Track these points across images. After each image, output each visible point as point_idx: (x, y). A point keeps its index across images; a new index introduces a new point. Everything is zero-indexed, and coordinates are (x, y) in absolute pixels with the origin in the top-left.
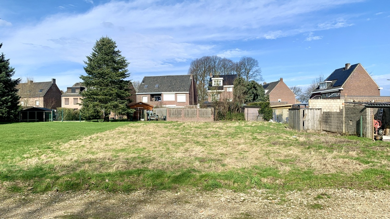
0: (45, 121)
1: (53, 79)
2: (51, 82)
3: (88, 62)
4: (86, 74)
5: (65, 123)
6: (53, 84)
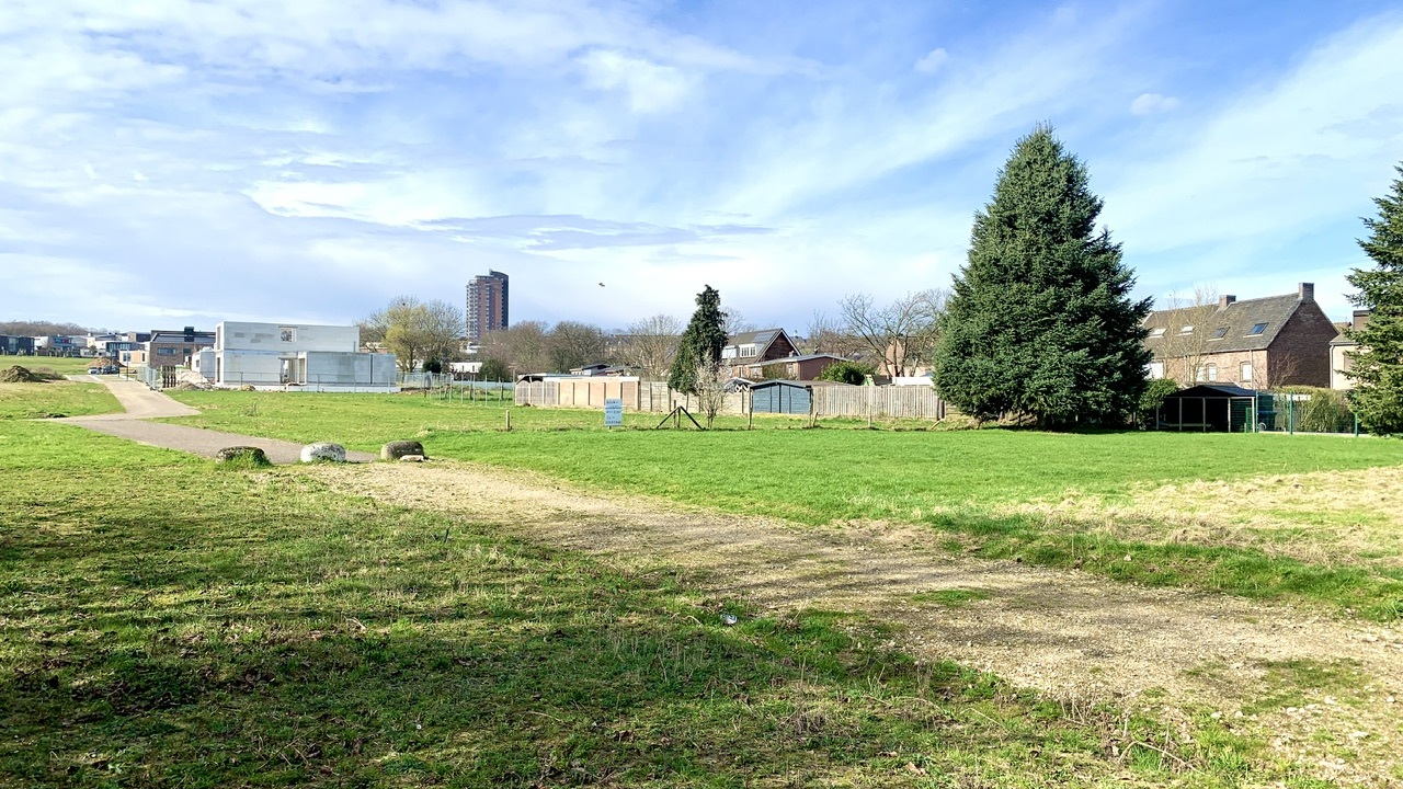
1: (1305, 285)
2: (1297, 296)
3: (1378, 219)
4: (1371, 265)
5: (1299, 439)
6: (1302, 304)
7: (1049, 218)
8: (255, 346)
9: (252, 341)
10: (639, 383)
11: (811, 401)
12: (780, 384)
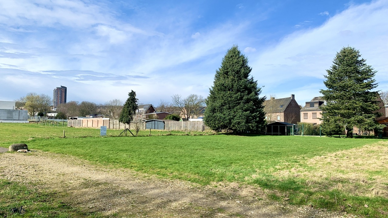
0: (287, 135)
1: (293, 95)
2: (291, 98)
3: (328, 76)
4: (326, 89)
5: (306, 138)
6: (292, 100)
7: (238, 72)
10: (109, 120)
11: (164, 126)
12: (155, 121)
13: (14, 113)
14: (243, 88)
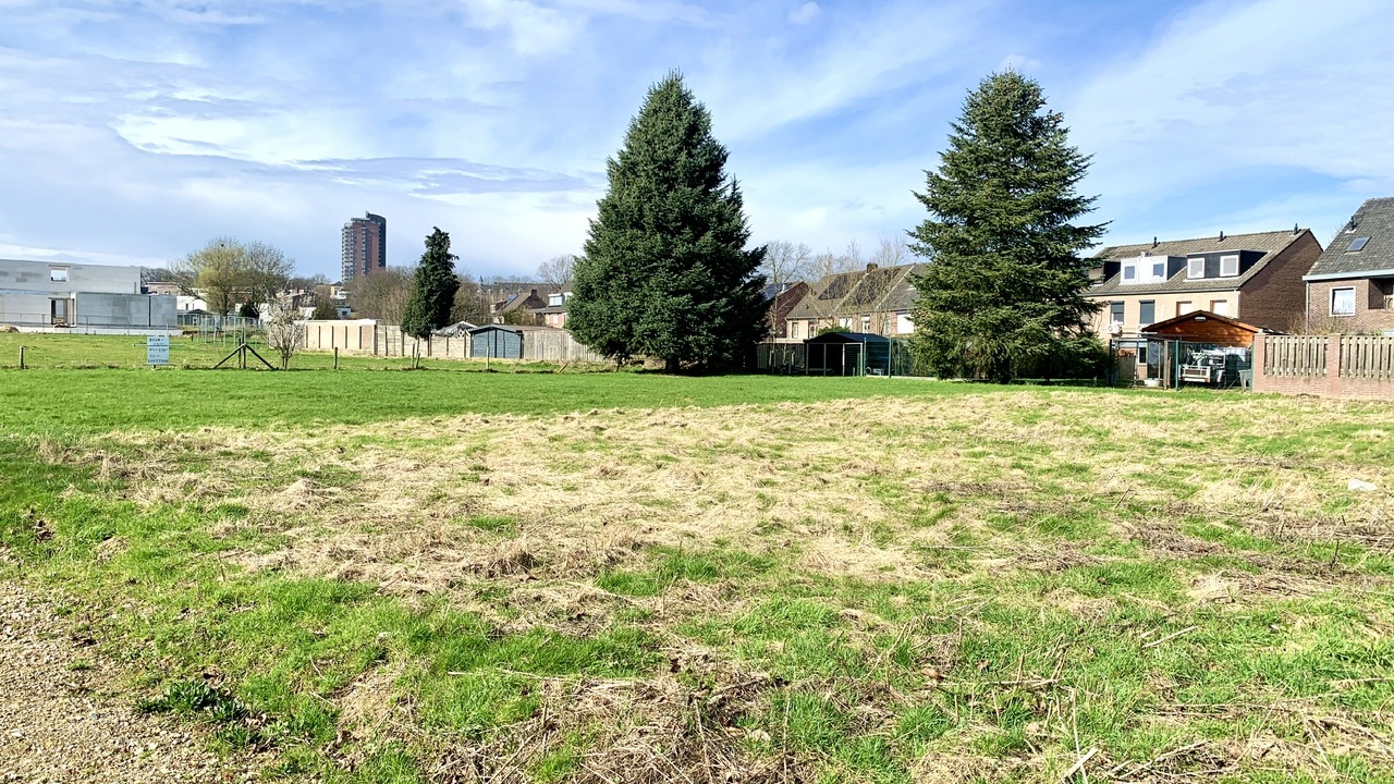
8: (21, 286)
9: (18, 280)
10: (376, 327)
11: (522, 346)
12: (496, 329)
13: (133, 303)
14: (676, 220)
